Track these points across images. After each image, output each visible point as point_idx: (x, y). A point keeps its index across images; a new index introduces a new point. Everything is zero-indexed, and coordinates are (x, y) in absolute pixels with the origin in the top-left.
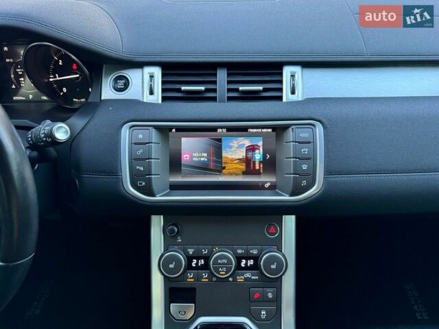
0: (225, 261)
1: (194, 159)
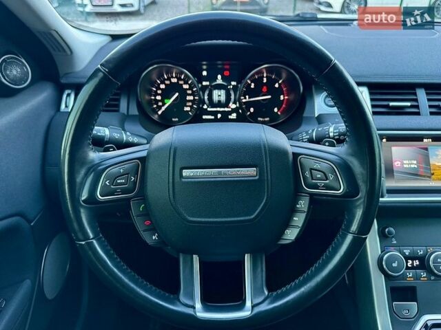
1: (405, 166)
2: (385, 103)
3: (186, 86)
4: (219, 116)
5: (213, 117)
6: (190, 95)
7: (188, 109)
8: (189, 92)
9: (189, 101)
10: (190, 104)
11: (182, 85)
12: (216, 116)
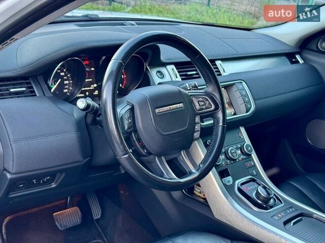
0: (234, 151)
2: (185, 73)
3: (62, 74)
4: (87, 93)
5: (83, 95)
6: (66, 80)
7: (66, 91)
8: (65, 78)
9: (66, 84)
10: (67, 87)
11: (59, 73)
12: (85, 94)
